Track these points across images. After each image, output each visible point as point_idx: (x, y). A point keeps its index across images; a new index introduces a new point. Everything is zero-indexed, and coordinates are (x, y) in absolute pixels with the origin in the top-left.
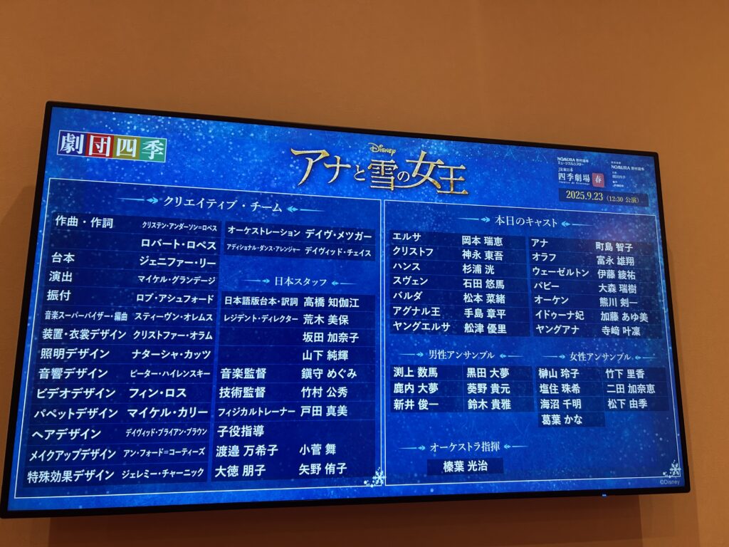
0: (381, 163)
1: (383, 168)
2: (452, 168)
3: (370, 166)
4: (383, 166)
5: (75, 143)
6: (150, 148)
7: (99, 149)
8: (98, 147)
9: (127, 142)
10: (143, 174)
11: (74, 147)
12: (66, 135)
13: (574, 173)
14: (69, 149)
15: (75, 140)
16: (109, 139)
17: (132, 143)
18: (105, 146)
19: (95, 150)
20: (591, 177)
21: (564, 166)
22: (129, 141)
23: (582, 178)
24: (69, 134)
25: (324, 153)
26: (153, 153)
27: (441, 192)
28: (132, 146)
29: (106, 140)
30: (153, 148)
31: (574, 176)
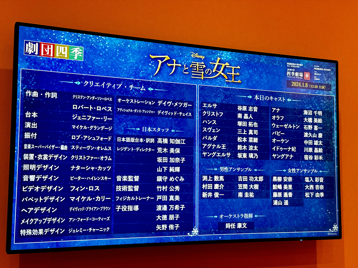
0: (196, 64)
1: (198, 67)
2: (233, 67)
3: (191, 65)
4: (198, 65)
5: (33, 48)
6: (75, 52)
7: (47, 52)
8: (46, 51)
9: (62, 48)
10: (71, 67)
11: (33, 50)
12: (28, 43)
13: (295, 72)
14: (30, 51)
15: (33, 46)
16: (52, 46)
17: (64, 49)
18: (50, 50)
19: (45, 52)
20: (303, 74)
21: (290, 68)
22: (63, 48)
23: (299, 75)
24: (29, 43)
25: (167, 58)
26: (76, 55)
27: (228, 81)
28: (64, 51)
29: (50, 47)
30: (76, 52)
31: (295, 73)
